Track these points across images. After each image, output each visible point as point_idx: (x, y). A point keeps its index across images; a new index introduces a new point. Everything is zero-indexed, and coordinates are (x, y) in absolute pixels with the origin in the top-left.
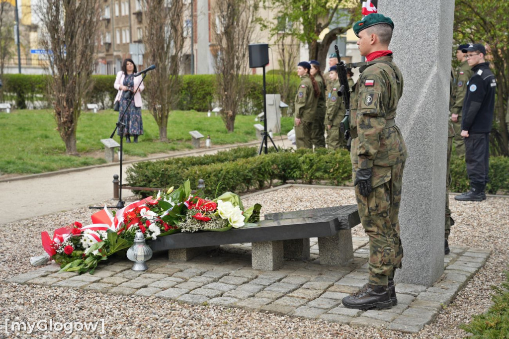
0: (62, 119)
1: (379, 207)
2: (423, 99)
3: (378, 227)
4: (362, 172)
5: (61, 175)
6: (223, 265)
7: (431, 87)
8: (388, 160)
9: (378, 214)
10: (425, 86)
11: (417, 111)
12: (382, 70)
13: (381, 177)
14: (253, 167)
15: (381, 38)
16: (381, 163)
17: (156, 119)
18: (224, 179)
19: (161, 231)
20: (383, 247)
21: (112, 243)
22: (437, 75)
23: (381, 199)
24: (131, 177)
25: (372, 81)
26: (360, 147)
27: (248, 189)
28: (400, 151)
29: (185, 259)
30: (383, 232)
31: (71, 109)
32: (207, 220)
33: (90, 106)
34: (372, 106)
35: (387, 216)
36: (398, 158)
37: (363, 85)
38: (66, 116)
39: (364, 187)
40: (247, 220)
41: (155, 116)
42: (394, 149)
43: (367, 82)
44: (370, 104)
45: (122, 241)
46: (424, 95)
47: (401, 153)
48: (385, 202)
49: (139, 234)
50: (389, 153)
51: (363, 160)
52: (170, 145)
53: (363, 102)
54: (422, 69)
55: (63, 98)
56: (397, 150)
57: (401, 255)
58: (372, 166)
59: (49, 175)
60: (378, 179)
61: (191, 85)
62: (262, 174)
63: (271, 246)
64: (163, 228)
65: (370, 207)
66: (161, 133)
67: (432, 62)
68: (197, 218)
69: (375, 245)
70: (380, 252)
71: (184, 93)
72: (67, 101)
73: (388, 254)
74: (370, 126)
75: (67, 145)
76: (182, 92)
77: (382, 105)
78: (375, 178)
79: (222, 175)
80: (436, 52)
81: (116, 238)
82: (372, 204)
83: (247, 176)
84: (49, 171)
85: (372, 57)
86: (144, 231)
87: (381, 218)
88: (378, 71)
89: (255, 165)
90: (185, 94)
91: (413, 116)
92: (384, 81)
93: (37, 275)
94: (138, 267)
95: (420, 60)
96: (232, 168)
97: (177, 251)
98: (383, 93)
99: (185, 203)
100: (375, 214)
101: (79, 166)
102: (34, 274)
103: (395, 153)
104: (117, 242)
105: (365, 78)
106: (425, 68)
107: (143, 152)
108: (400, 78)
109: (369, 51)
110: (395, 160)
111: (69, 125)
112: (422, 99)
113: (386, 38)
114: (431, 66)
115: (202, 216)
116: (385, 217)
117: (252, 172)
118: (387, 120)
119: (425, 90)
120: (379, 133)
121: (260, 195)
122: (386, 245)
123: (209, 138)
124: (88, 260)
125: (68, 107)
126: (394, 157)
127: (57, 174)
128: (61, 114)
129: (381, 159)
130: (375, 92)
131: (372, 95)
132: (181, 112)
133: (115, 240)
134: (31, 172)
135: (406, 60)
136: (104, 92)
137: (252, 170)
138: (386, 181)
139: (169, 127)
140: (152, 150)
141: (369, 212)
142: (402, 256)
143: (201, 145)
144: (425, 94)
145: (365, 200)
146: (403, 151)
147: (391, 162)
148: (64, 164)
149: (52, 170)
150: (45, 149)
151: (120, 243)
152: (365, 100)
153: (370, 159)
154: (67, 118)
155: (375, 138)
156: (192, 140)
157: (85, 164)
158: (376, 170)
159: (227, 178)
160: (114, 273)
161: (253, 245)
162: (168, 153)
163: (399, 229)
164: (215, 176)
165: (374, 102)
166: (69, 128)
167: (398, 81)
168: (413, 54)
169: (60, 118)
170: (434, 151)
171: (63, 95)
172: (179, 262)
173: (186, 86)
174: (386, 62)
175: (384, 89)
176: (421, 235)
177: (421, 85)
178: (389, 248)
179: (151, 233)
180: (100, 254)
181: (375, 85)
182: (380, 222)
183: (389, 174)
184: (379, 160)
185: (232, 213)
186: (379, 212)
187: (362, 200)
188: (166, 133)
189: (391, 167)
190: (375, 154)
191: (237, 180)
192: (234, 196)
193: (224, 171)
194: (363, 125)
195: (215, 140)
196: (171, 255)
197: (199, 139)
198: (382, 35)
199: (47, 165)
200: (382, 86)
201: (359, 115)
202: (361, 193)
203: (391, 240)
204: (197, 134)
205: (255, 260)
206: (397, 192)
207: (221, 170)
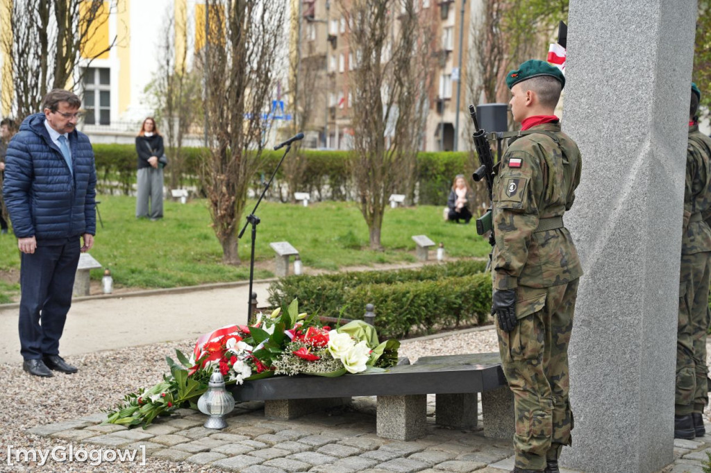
0: (219, 211)
1: (526, 349)
2: (629, 190)
3: (525, 379)
4: (501, 295)
5: (200, 292)
6: (340, 428)
7: (641, 174)
8: (543, 278)
9: (523, 361)
10: (632, 170)
11: (620, 207)
12: (535, 144)
13: (531, 304)
14: (463, 290)
15: (541, 97)
16: (531, 283)
17: (365, 216)
18: (411, 305)
19: (253, 372)
20: (531, 410)
21: (180, 386)
22: (651, 154)
23: (527, 336)
24: (276, 296)
25: (519, 161)
26: (499, 257)
27: (457, 323)
28: (563, 266)
29: (287, 417)
30: (533, 388)
31: (233, 198)
32: (312, 359)
33: (298, 196)
34: (516, 198)
35: (539, 363)
36: (558, 277)
37: (506, 166)
38: (224, 207)
39: (505, 318)
40: (373, 363)
41: (364, 211)
42: (553, 263)
43: (512, 161)
44: (513, 194)
45: (194, 384)
46: (631, 184)
47: (565, 268)
48: (534, 341)
49: (216, 376)
50: (544, 268)
51: (502, 277)
52: (380, 255)
53: (504, 191)
54: (628, 144)
55: (222, 181)
56: (558, 264)
57: (569, 425)
58: (515, 286)
59: (182, 292)
60: (525, 307)
61: (450, 168)
62: (481, 302)
63: (403, 403)
64: (255, 369)
65: (513, 348)
66: (372, 236)
67: (643, 134)
68: (299, 356)
69: (521, 407)
70: (527, 418)
71: (439, 179)
72: (228, 186)
73: (540, 422)
74: (512, 228)
75: (225, 249)
76: (436, 178)
77: (533, 196)
78: (520, 305)
79: (408, 299)
80: (650, 119)
81: (185, 378)
82: (516, 344)
83: (455, 303)
84: (186, 285)
85: (528, 123)
86: (225, 371)
87: (529, 366)
88: (530, 146)
89: (467, 287)
90: (442, 181)
91: (614, 216)
92: (538, 161)
93: (71, 426)
94: (213, 424)
95: (626, 131)
96: (426, 289)
97: (275, 403)
98: (535, 179)
99: (287, 332)
100: (520, 359)
101: (231, 279)
102: (68, 424)
103: (555, 268)
104: (187, 384)
105: (510, 156)
106: (633, 143)
107: (332, 263)
108: (572, 157)
109: (524, 115)
110: (554, 279)
111: (229, 220)
112: (627, 190)
113: (548, 97)
114: (641, 141)
115: (307, 353)
116: (535, 366)
117: (463, 298)
118: (540, 219)
119: (632, 177)
120: (526, 238)
121: (471, 334)
122: (537, 408)
123: (442, 247)
124: (145, 409)
125: (229, 194)
126: (552, 275)
127: (195, 290)
128: (218, 204)
129: (531, 276)
130: (522, 176)
131: (516, 181)
132: (432, 208)
133: (185, 382)
134: (160, 286)
135: (605, 130)
136: (322, 175)
137: (463, 294)
138: (536, 310)
139: (385, 229)
140: (349, 261)
141: (512, 356)
142: (572, 427)
143: (430, 258)
144: (633, 182)
145: (506, 337)
146: (570, 266)
147: (546, 282)
148: (211, 276)
149: (189, 285)
150: (197, 254)
151: (191, 387)
152: (508, 188)
153: (512, 276)
154: (226, 210)
155: (520, 245)
156: (417, 248)
157: (241, 277)
158: (522, 292)
159: (416, 305)
160: (176, 429)
161: (378, 400)
162: (373, 267)
163: (567, 384)
164: (394, 300)
165: (519, 191)
166: (228, 224)
167: (565, 162)
168: (616, 122)
169: (217, 210)
170: (644, 271)
171: (222, 177)
172: (277, 421)
173: (443, 169)
174: (547, 132)
175: (536, 172)
176: (624, 400)
177: (627, 169)
178: (541, 412)
179: (236, 374)
180: (162, 400)
181: (523, 167)
182: (527, 372)
183: (542, 300)
184: (527, 278)
185: (349, 350)
186: (525, 357)
187: (503, 337)
188: (379, 236)
189: (546, 288)
190: (520, 268)
191: (436, 308)
192: (364, 328)
193: (411, 293)
194: (503, 226)
195: (454, 250)
196: (268, 410)
197: (427, 248)
198: (542, 93)
199: (184, 278)
200: (532, 168)
201: (498, 211)
202: (502, 327)
203: (545, 401)
204: (424, 240)
205: (381, 422)
206: (564, 329)
207: (408, 292)
